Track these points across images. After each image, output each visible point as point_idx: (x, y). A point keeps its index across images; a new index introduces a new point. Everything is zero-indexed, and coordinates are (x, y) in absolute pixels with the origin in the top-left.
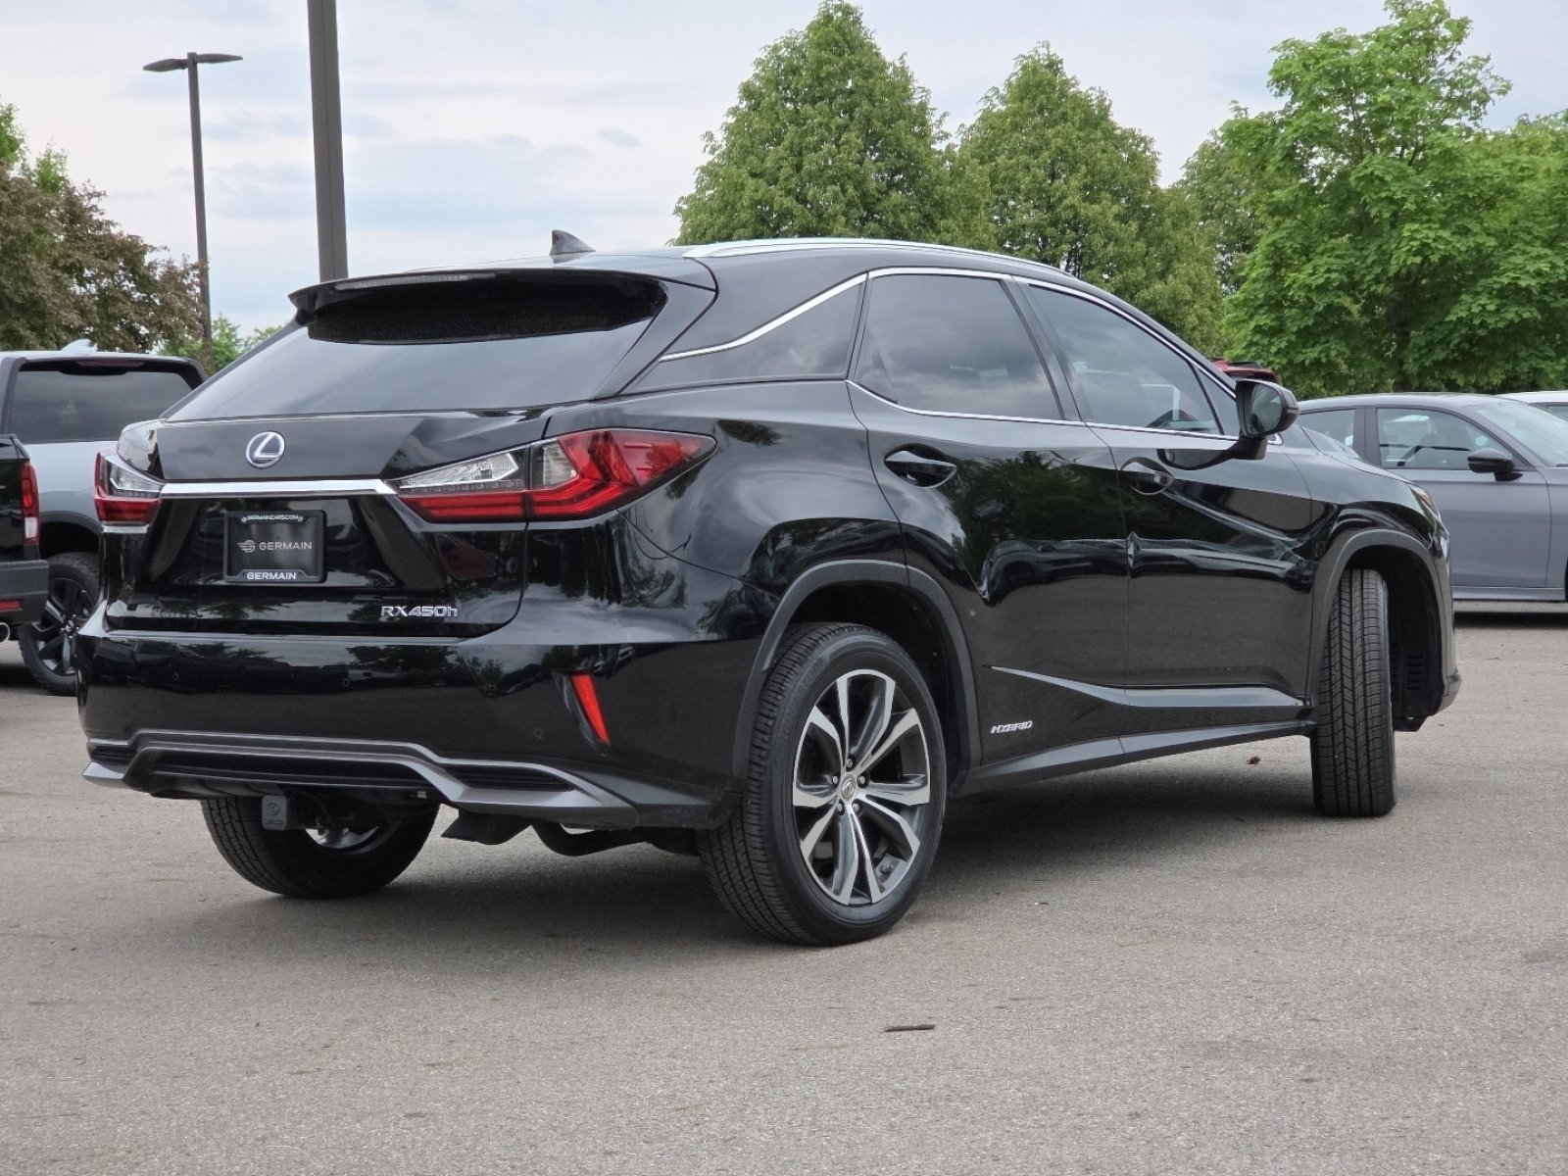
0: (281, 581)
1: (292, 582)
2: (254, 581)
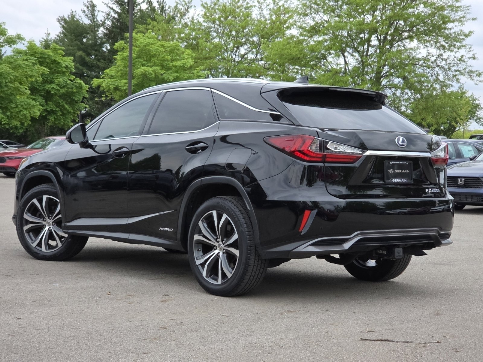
0: (403, 182)
1: (405, 182)
2: (395, 182)
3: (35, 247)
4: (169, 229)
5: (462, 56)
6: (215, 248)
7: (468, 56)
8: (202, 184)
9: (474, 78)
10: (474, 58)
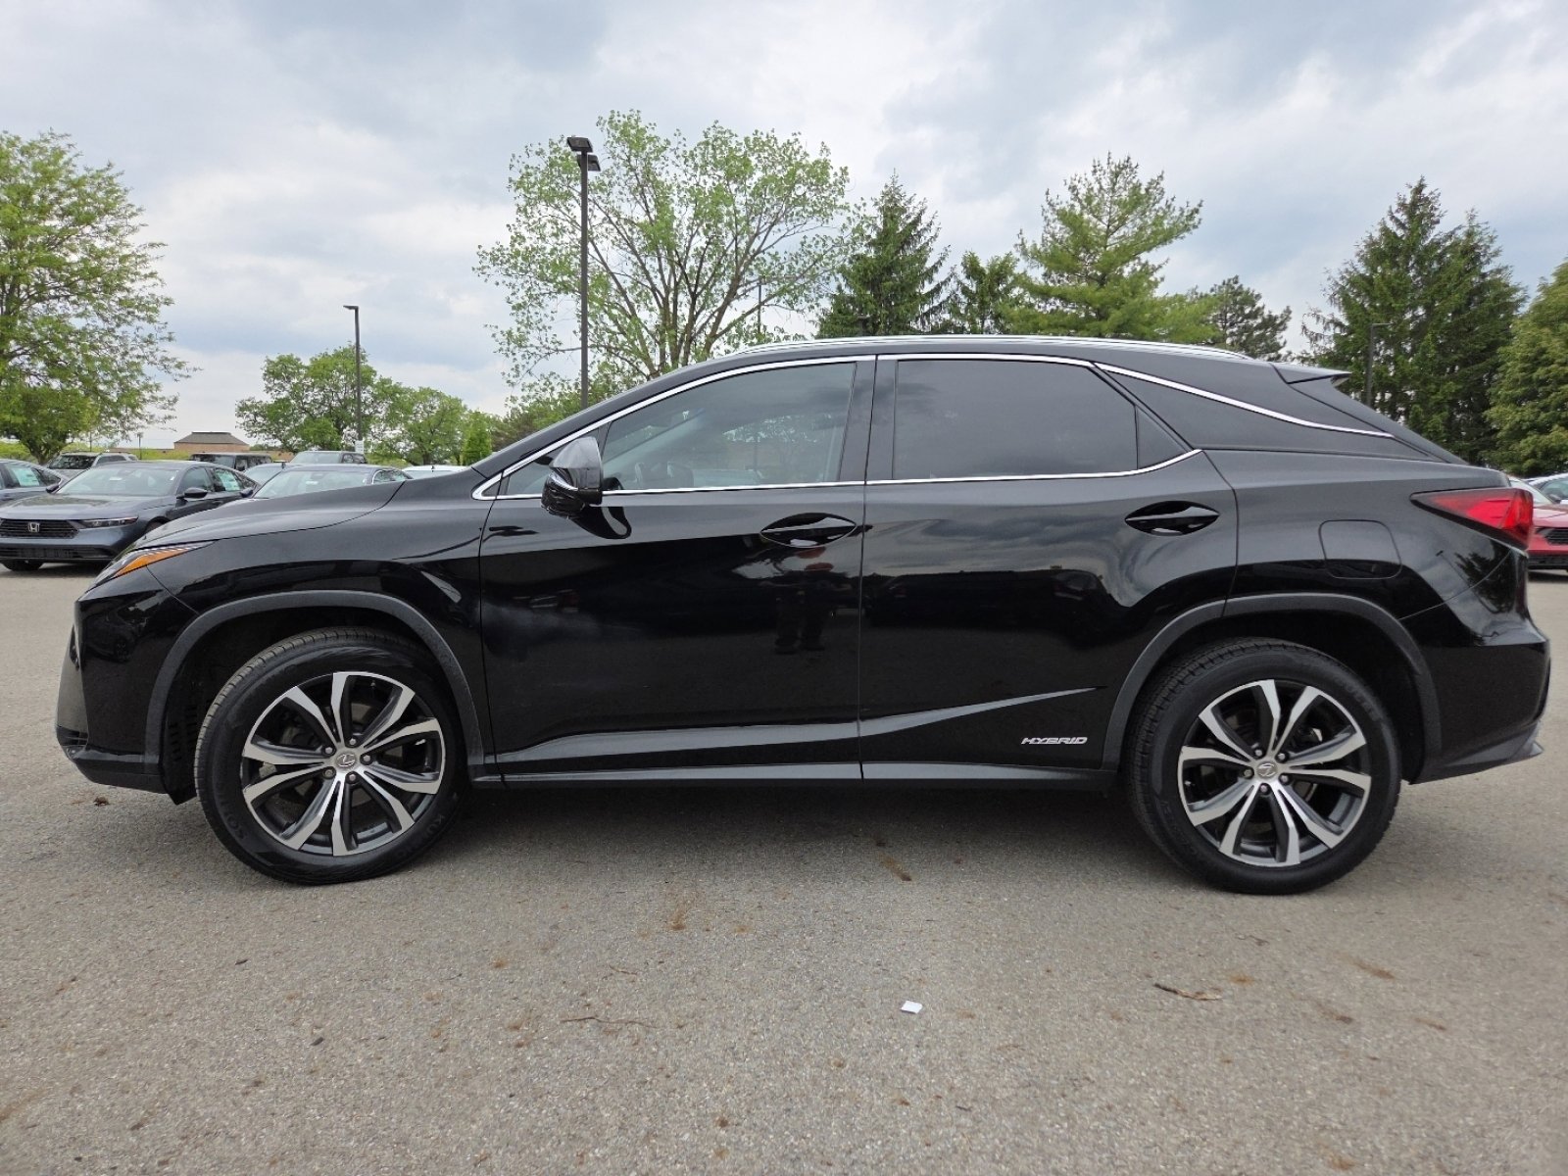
3: (300, 850)
4: (1075, 741)
5: (150, 336)
6: (1248, 773)
7: (159, 335)
8: (1225, 614)
9: (172, 370)
10: (170, 339)
